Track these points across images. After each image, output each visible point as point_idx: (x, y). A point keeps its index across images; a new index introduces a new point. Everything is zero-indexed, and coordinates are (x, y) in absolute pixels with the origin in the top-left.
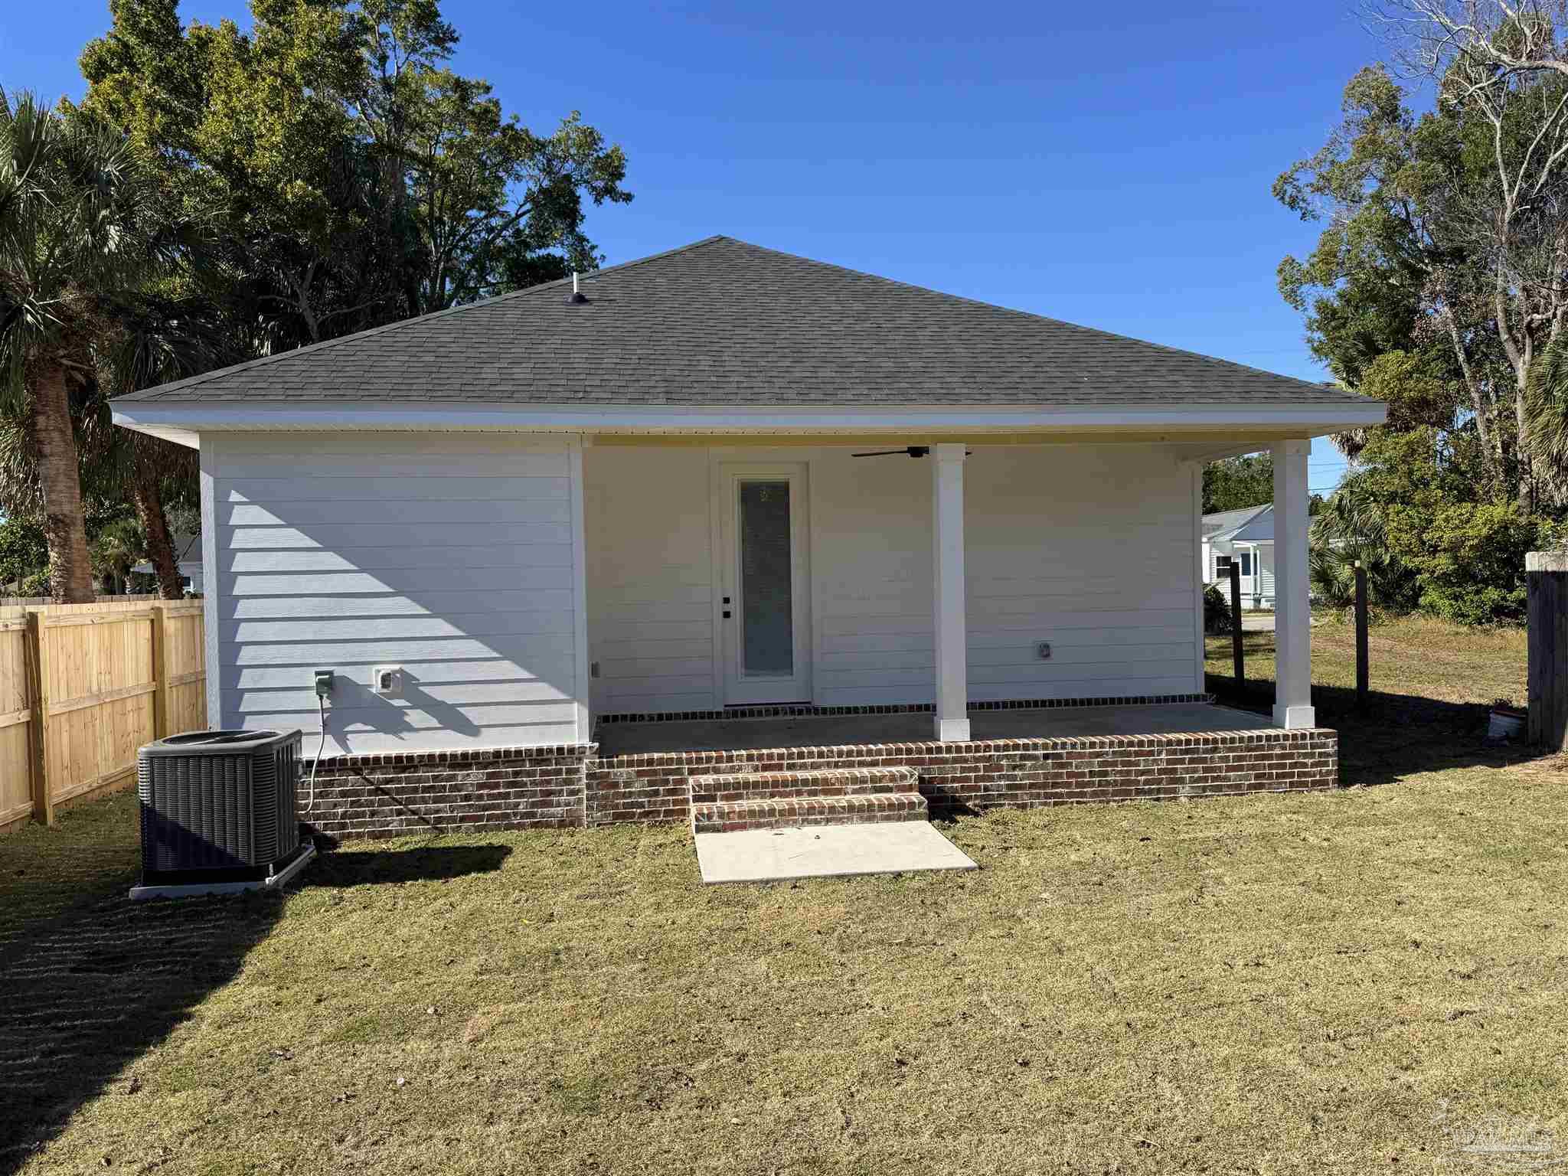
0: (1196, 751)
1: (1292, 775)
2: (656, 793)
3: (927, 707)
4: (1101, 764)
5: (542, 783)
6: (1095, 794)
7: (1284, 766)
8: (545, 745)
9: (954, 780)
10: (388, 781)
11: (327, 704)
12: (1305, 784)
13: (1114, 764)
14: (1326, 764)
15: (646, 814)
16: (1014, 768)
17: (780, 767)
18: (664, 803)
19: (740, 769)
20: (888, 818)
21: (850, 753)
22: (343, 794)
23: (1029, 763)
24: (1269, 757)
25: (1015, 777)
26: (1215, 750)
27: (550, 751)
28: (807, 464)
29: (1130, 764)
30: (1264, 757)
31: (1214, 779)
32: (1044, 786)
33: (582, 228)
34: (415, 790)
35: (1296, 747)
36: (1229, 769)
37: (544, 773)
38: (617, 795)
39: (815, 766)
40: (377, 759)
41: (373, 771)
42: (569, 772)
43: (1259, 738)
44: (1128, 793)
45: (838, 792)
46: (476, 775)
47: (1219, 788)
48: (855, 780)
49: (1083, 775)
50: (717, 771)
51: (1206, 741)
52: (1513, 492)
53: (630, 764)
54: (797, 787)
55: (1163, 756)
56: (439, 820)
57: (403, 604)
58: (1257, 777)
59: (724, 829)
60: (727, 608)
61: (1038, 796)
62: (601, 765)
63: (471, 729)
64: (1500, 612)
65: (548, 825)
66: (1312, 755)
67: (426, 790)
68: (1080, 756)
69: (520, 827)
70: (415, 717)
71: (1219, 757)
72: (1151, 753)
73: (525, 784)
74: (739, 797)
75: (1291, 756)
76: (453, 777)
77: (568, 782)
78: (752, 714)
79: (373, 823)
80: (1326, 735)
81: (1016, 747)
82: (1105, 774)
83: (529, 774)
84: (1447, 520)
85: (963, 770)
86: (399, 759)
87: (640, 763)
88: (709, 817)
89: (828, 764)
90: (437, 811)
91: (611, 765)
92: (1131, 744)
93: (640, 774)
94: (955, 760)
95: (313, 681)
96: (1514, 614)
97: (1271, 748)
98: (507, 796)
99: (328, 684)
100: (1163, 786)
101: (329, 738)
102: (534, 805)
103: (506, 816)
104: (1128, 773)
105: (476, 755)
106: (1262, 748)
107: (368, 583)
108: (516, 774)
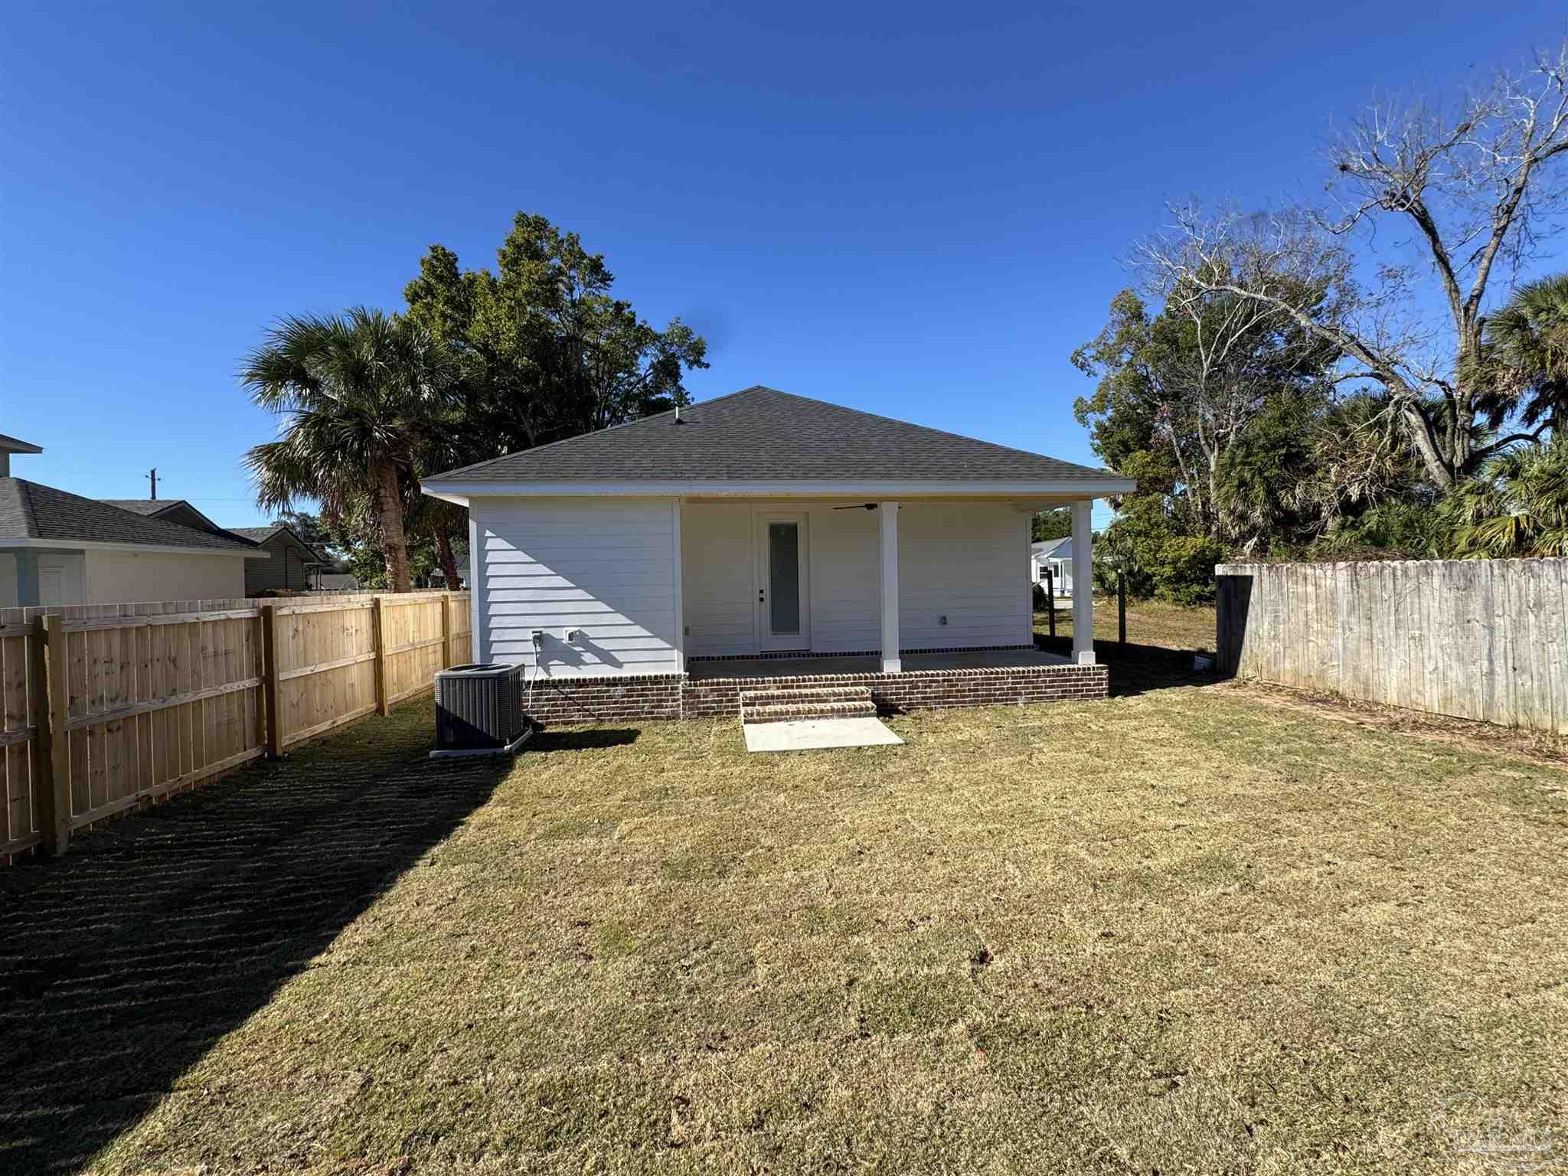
0: (1028, 677)
1: (1082, 691)
2: (721, 701)
3: (876, 653)
4: (975, 685)
5: (657, 695)
6: (970, 702)
7: (1077, 686)
8: (659, 674)
9: (892, 694)
10: (572, 693)
11: (539, 649)
12: (1090, 696)
13: (983, 685)
14: (1102, 684)
15: (716, 713)
16: (926, 687)
17: (792, 687)
18: (726, 707)
19: (769, 688)
20: (854, 716)
21: (832, 679)
22: (548, 700)
23: (934, 685)
24: (1070, 681)
25: (926, 693)
26: (1038, 677)
27: (662, 677)
28: (807, 513)
29: (990, 684)
30: (1066, 681)
31: (1038, 693)
32: (943, 697)
33: (680, 383)
34: (587, 698)
35: (1085, 675)
36: (1046, 687)
37: (658, 689)
38: (699, 702)
39: (812, 687)
40: (566, 681)
41: (564, 687)
42: (672, 689)
43: (1064, 670)
44: (990, 701)
45: (825, 701)
46: (620, 690)
47: (1041, 698)
48: (835, 695)
49: (964, 691)
50: (756, 689)
51: (1034, 671)
52: (1208, 531)
53: (707, 684)
54: (803, 698)
55: (1010, 680)
56: (600, 715)
57: (580, 594)
58: (1063, 692)
59: (760, 722)
60: (762, 596)
61: (939, 703)
62: (690, 685)
63: (619, 665)
64: (1200, 598)
65: (662, 719)
66: (1094, 679)
67: (593, 698)
68: (963, 680)
69: (645, 719)
70: (587, 657)
71: (1041, 681)
72: (1003, 678)
73: (647, 696)
74: (768, 704)
75: (1081, 680)
76: (608, 691)
77: (672, 694)
78: (776, 656)
79: (564, 717)
80: (1102, 668)
81: (927, 675)
82: (977, 690)
83: (650, 690)
84: (1170, 546)
85: (897, 689)
86: (578, 680)
87: (712, 684)
88: (752, 715)
89: (820, 686)
90: (599, 710)
91: (696, 685)
92: (992, 673)
93: (712, 690)
94: (892, 683)
95: (531, 636)
96: (1208, 599)
97: (1071, 675)
98: (638, 702)
99: (539, 639)
100: (1009, 698)
101: (540, 668)
102: (653, 707)
103: (638, 713)
104: (990, 690)
105: (621, 679)
106: (1065, 675)
107: (561, 582)
108: (643, 690)
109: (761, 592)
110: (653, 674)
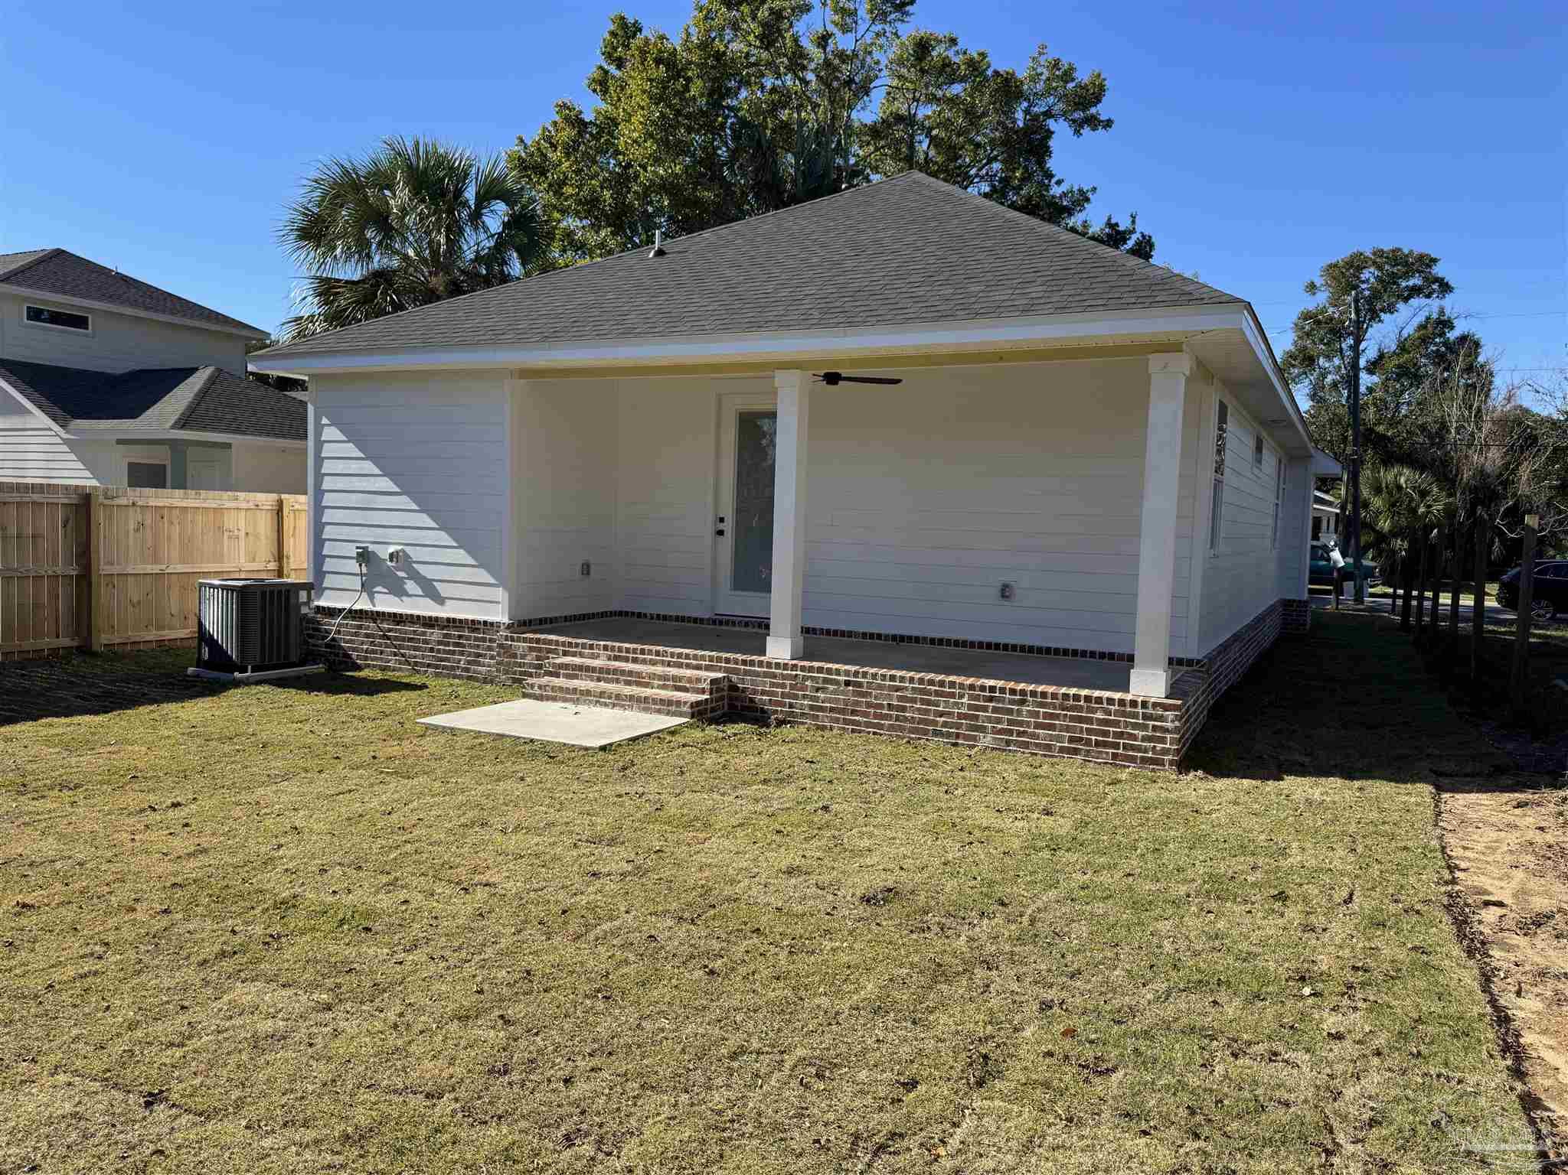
0: (1001, 700)
1: (1116, 746)
4: (900, 699)
5: (474, 647)
6: (891, 728)
7: (1106, 734)
8: (479, 618)
9: (763, 693)
10: (390, 630)
11: (364, 570)
13: (914, 700)
14: (1163, 740)
16: (818, 690)
19: (597, 657)
20: (659, 711)
22: (367, 636)
23: (831, 687)
24: (1089, 721)
25: (816, 699)
26: (1023, 702)
27: (480, 622)
29: (929, 703)
30: (1081, 720)
31: (1020, 734)
32: (842, 711)
34: (404, 639)
35: (1124, 714)
36: (1038, 726)
38: (516, 664)
39: (653, 663)
40: (386, 614)
41: (382, 622)
42: (490, 640)
43: (1076, 697)
44: (925, 732)
46: (435, 634)
47: (1026, 745)
48: (666, 678)
49: (881, 706)
50: (581, 655)
51: (1013, 692)
53: (525, 640)
55: (965, 700)
56: (416, 663)
57: (404, 501)
58: (1071, 740)
60: (721, 526)
61: (837, 720)
62: (508, 638)
63: (440, 600)
65: (476, 680)
66: (1145, 727)
67: (409, 640)
68: (880, 687)
69: (460, 677)
70: (411, 586)
71: (1028, 711)
72: (952, 695)
73: (465, 646)
74: (575, 677)
75: (1116, 724)
76: (424, 633)
77: (489, 648)
78: (727, 623)
79: (381, 659)
81: (820, 670)
82: (903, 709)
83: (468, 638)
85: (773, 685)
86: (396, 615)
87: (536, 641)
90: (415, 657)
91: (515, 639)
92: (931, 682)
93: (531, 649)
94: (766, 675)
95: (356, 553)
98: (454, 653)
99: (364, 556)
100: (962, 732)
101: (364, 594)
102: (469, 662)
103: (453, 668)
104: (927, 712)
105: (439, 619)
106: (1080, 709)
107: (387, 484)
108: (460, 637)
109: (722, 520)
110: (470, 617)
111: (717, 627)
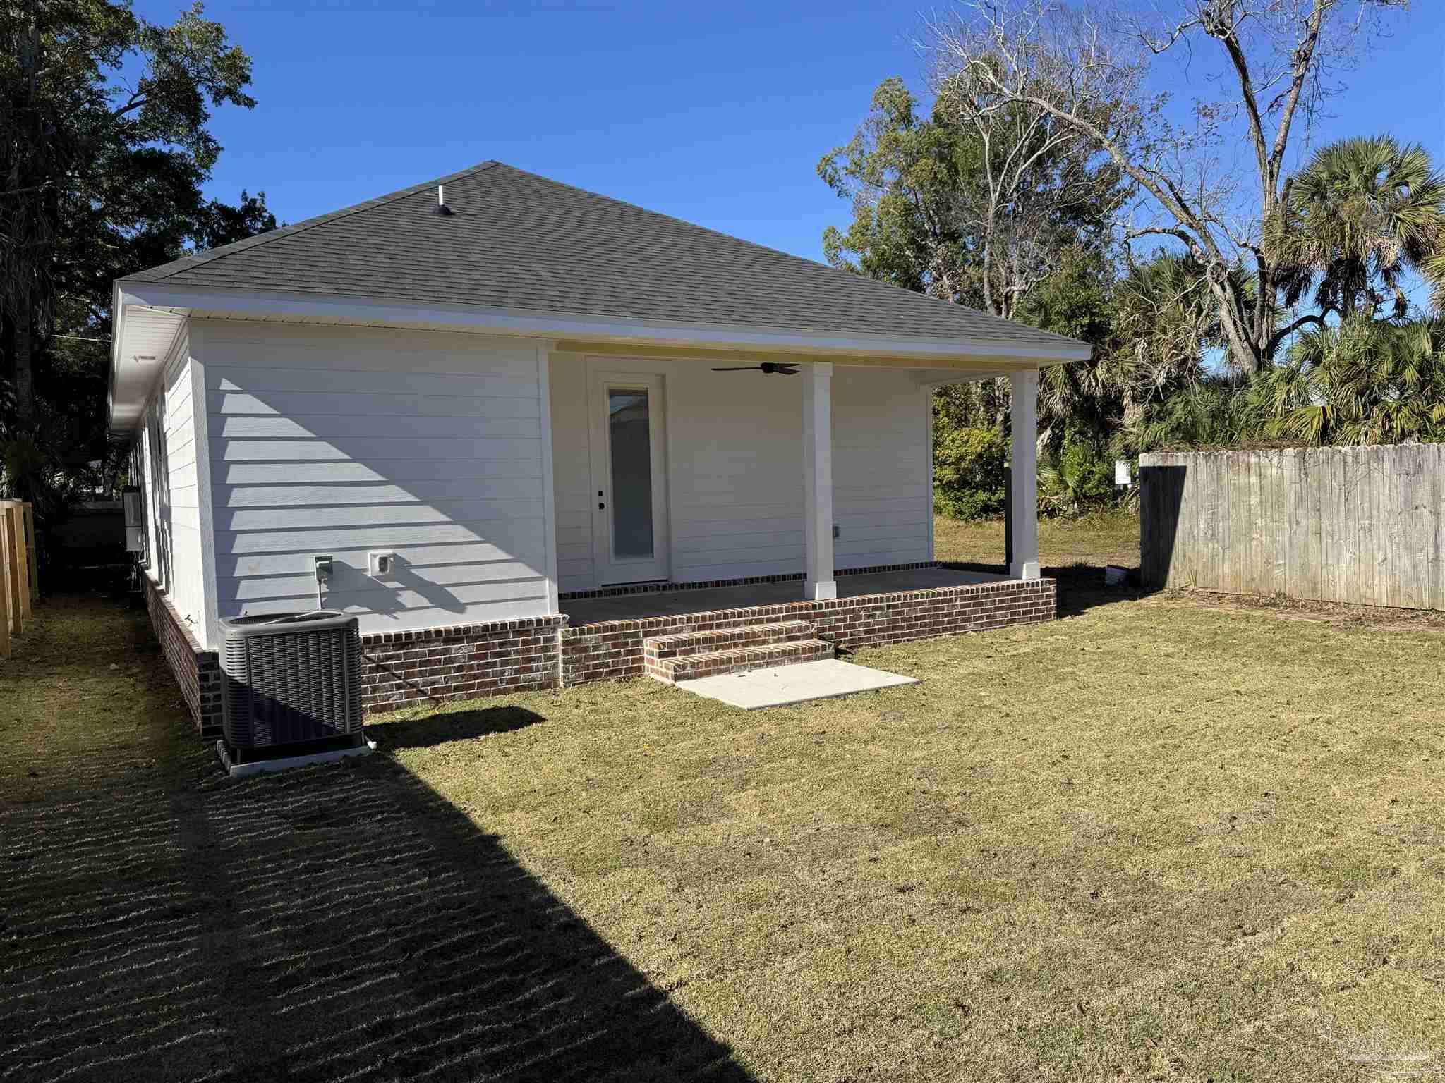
0: (976, 597)
1: (1030, 612)
2: (618, 654)
4: (922, 610)
5: (523, 651)
6: (918, 633)
7: (1026, 606)
8: (525, 618)
9: (831, 629)
10: (388, 658)
11: (325, 588)
12: (1038, 618)
13: (929, 610)
14: (1049, 603)
15: (611, 673)
16: (869, 617)
17: (711, 627)
18: (624, 662)
19: (680, 630)
20: (808, 659)
21: (760, 613)
23: (878, 613)
24: (1019, 600)
25: (869, 624)
26: (988, 596)
27: (530, 622)
28: (663, 376)
29: (938, 609)
30: (1016, 600)
31: (988, 617)
32: (887, 629)
34: (413, 665)
35: (1033, 591)
36: (997, 609)
37: (525, 643)
38: (588, 658)
39: (736, 625)
40: (377, 638)
41: (373, 650)
42: (546, 640)
44: (937, 631)
45: (764, 642)
46: (467, 648)
47: (990, 624)
48: (775, 632)
49: (911, 619)
50: (668, 632)
51: (984, 590)
53: (598, 630)
54: (736, 640)
55: (958, 602)
56: (435, 691)
57: (395, 493)
58: (1012, 614)
59: (697, 676)
60: (602, 500)
61: (884, 637)
62: (574, 633)
63: (457, 607)
65: (530, 688)
66: (1042, 597)
67: (423, 664)
68: (909, 605)
69: (506, 691)
70: (408, 598)
71: (990, 601)
72: (951, 600)
73: (508, 654)
74: (693, 651)
75: (1030, 598)
76: (447, 651)
77: (545, 649)
78: (626, 591)
79: (374, 699)
80: (1050, 583)
81: (870, 601)
82: (924, 618)
83: (514, 644)
85: (835, 621)
86: (398, 636)
87: (606, 629)
88: (684, 667)
89: (745, 623)
90: (433, 683)
91: (582, 632)
92: (939, 594)
93: (605, 638)
94: (831, 614)
95: (313, 566)
97: (1020, 593)
98: (494, 665)
99: (329, 570)
100: (956, 626)
102: (517, 671)
103: (495, 683)
104: (938, 616)
105: (467, 630)
106: (1013, 593)
107: (359, 471)
108: (501, 645)
109: (600, 494)
110: (516, 619)
111: (630, 595)
